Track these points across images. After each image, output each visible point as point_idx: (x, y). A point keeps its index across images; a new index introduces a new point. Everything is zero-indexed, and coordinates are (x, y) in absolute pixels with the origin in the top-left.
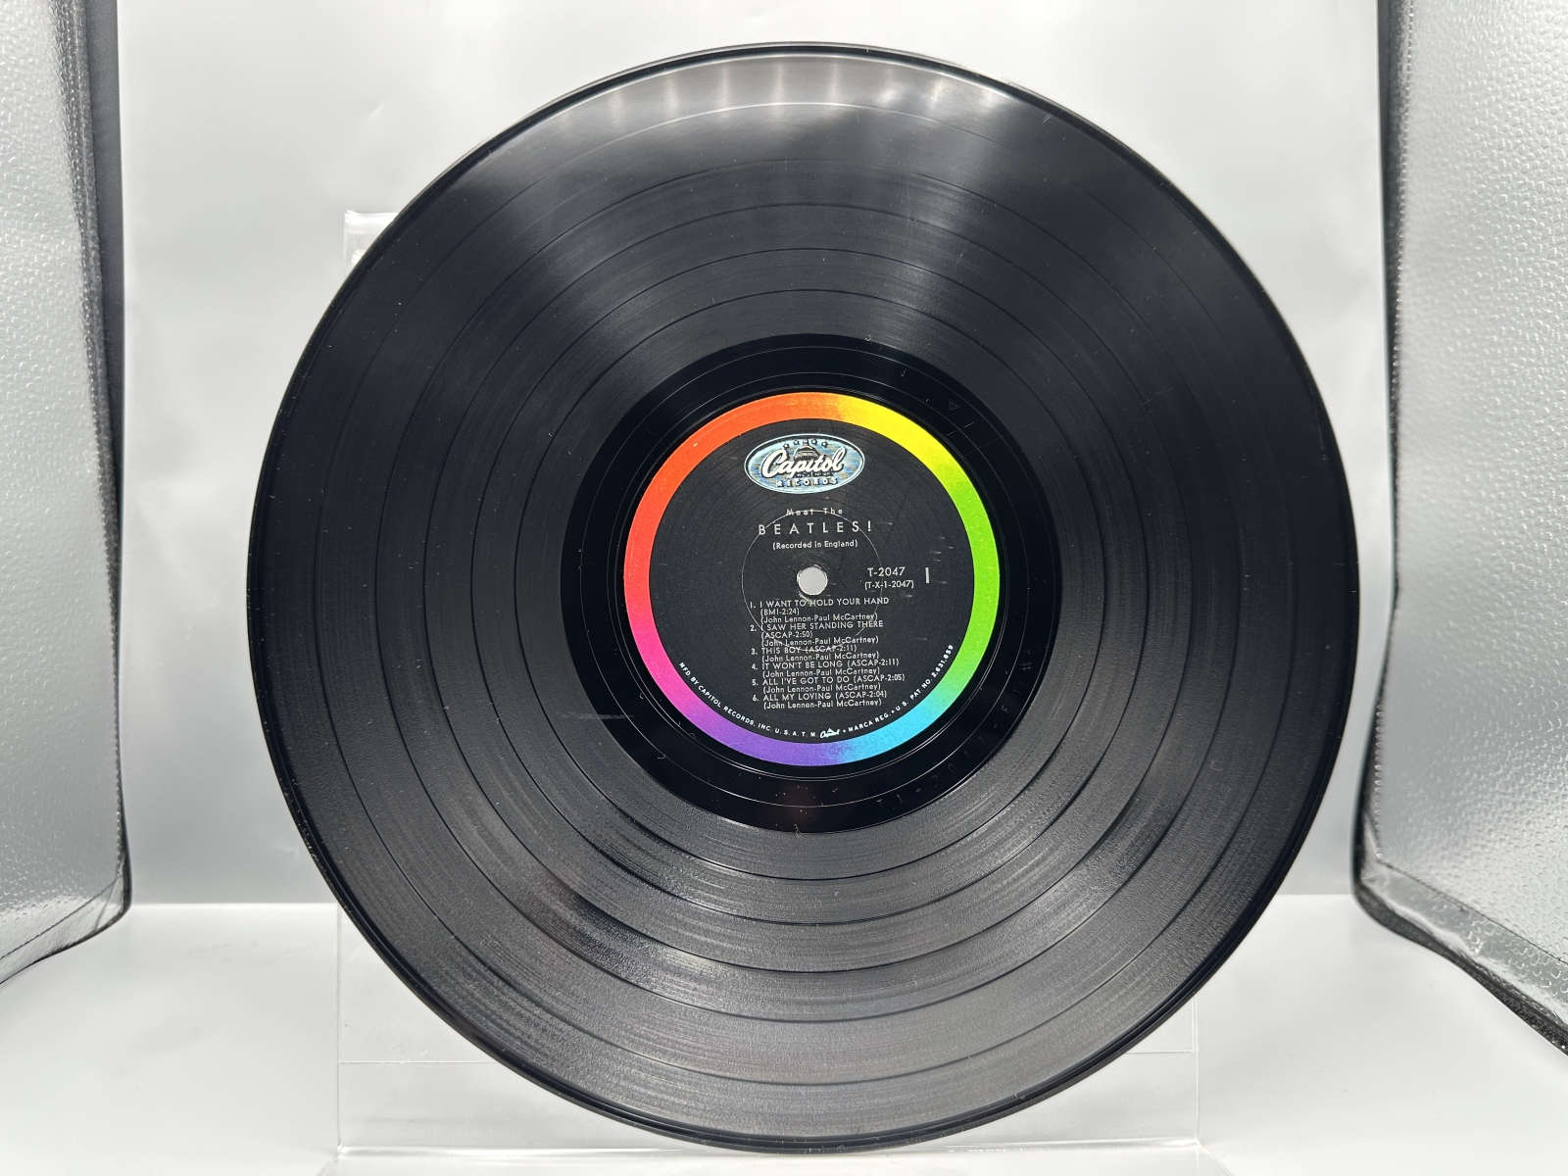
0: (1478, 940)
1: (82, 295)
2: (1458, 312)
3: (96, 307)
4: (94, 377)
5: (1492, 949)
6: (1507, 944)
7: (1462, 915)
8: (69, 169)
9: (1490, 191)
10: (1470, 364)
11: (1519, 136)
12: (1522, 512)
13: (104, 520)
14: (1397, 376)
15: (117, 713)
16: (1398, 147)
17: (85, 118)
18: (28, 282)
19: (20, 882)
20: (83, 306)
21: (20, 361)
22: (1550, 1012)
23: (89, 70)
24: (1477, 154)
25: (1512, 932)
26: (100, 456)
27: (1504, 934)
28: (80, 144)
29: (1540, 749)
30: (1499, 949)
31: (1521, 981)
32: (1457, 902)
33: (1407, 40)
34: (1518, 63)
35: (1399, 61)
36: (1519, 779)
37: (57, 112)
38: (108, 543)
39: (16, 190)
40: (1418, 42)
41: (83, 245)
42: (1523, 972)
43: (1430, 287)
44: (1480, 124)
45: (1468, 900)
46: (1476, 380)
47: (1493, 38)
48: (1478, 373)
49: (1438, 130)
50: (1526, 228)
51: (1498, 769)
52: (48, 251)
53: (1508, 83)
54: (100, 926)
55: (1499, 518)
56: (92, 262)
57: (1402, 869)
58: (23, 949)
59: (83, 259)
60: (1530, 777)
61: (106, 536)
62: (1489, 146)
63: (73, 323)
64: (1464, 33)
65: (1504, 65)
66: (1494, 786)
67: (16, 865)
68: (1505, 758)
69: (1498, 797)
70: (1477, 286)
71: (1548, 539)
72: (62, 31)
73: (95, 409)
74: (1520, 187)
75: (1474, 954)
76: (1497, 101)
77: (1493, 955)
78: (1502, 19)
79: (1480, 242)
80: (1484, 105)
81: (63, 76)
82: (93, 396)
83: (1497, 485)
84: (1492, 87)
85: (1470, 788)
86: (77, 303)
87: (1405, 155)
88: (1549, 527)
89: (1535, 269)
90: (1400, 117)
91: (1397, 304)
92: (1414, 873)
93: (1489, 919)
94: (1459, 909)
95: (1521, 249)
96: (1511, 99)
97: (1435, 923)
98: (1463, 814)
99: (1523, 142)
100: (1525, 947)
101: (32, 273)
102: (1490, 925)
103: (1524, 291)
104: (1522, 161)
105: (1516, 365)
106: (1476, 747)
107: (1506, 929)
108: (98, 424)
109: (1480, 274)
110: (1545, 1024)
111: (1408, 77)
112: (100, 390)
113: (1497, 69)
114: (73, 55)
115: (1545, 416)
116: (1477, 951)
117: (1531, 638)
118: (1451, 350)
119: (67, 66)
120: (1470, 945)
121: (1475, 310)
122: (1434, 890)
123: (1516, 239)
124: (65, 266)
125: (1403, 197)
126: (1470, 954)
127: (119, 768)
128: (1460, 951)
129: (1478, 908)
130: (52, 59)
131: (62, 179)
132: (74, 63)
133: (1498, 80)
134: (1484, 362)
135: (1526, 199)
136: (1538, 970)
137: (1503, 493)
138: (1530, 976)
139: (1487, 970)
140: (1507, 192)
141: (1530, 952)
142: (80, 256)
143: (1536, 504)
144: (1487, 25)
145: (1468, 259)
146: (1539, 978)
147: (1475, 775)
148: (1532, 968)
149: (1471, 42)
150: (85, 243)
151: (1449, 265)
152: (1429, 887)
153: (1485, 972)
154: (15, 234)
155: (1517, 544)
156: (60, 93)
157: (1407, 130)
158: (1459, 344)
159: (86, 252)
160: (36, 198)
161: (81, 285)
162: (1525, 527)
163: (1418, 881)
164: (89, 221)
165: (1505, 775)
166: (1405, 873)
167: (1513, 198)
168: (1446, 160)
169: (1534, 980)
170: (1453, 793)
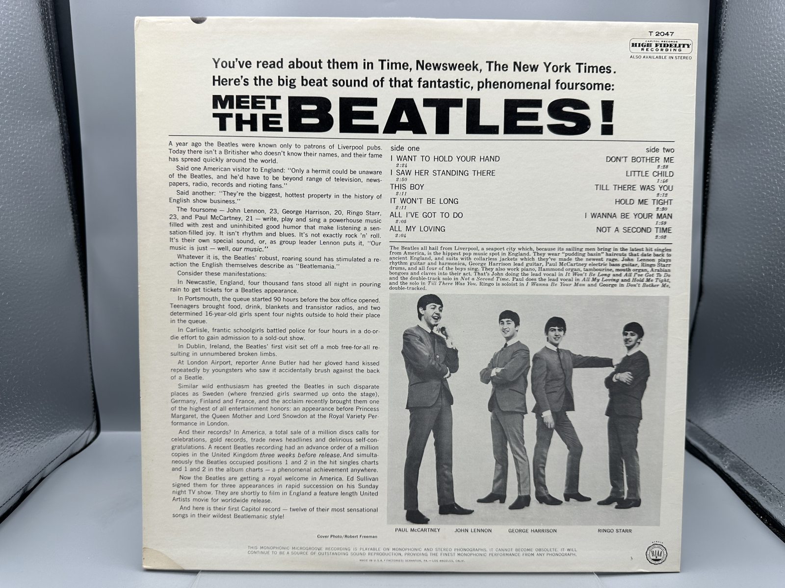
0: (727, 462)
1: (61, 147)
2: (740, 161)
3: (68, 152)
4: (69, 187)
5: (733, 467)
6: (741, 467)
7: (721, 449)
8: (51, 85)
9: (759, 103)
10: (743, 189)
11: (775, 78)
12: (763, 267)
13: (78, 256)
14: (708, 187)
15: (89, 346)
16: (716, 70)
17: (57, 56)
18: (36, 146)
19: (53, 432)
20: (62, 153)
21: (35, 186)
22: (757, 501)
23: (57, 32)
24: (755, 83)
25: (743, 461)
26: (75, 225)
27: (739, 462)
28: (55, 71)
29: (761, 383)
30: (737, 468)
31: (745, 485)
32: (719, 443)
33: (724, 13)
34: (778, 40)
35: (720, 23)
36: (751, 394)
37: (44, 57)
38: (81, 267)
39: (27, 101)
40: (730, 17)
41: (60, 122)
42: (747, 480)
43: (727, 145)
44: (757, 67)
45: (724, 443)
46: (745, 197)
47: (767, 24)
48: (747, 194)
49: (736, 66)
50: (775, 125)
51: (741, 387)
52: (44, 129)
53: (772, 49)
54: (88, 443)
55: (752, 268)
56: (65, 130)
57: (696, 423)
58: (55, 461)
59: (60, 129)
60: (756, 394)
61: (79, 263)
62: (761, 80)
63: (58, 163)
64: (753, 18)
65: (771, 40)
66: (739, 394)
67: (50, 425)
68: (745, 383)
69: (740, 400)
70: (749, 149)
71: (774, 283)
72: (43, 14)
73: (71, 203)
74: (774, 104)
75: (725, 468)
76: (766, 57)
77: (734, 470)
78: (772, 16)
79: (752, 127)
80: (759, 58)
81: (45, 38)
82: (69, 197)
83: (752, 251)
84: (764, 50)
85: (728, 393)
86: (59, 152)
87: (719, 75)
88: (775, 277)
89: (778, 147)
90: (718, 54)
91: (710, 150)
92: (700, 426)
93: (733, 453)
94: (719, 446)
95: (772, 136)
96: (773, 58)
97: (708, 451)
98: (724, 404)
99: (777, 81)
100: (748, 469)
101: (38, 142)
102: (733, 456)
103: (772, 157)
104: (776, 91)
105: (765, 194)
106: (732, 376)
107: (741, 459)
108: (72, 210)
109: (751, 144)
110: (754, 506)
111: (723, 34)
112: (72, 192)
113: (767, 41)
114: (49, 25)
115: (777, 222)
116: (726, 467)
117: (762, 329)
118: (735, 179)
119: (47, 32)
120: (724, 464)
121: (748, 162)
122: (709, 435)
123: (770, 130)
124: (53, 135)
125: (717, 96)
126: (723, 468)
127: (91, 371)
128: (719, 466)
129: (728, 447)
130: (40, 31)
131: (49, 91)
132: (50, 29)
133: (768, 47)
134: (750, 189)
135: (777, 111)
136: (753, 480)
137: (754, 256)
138: (749, 483)
139: (730, 476)
140: (768, 105)
141: (751, 471)
142: (59, 129)
143: (770, 264)
144: (764, 17)
145: (746, 135)
146: (753, 485)
147: (731, 388)
148: (750, 479)
149: (756, 24)
150: (61, 121)
151: (737, 136)
152: (707, 433)
153: (729, 478)
154: (28, 123)
155: (759, 282)
156: (44, 47)
157: (721, 62)
158: (739, 177)
159: (62, 126)
160: (37, 103)
161: (60, 143)
162: (764, 274)
163: (702, 430)
164: (62, 109)
165: (745, 391)
166: (696, 425)
167: (771, 108)
168: (739, 83)
169: (751, 485)
170: (720, 394)
